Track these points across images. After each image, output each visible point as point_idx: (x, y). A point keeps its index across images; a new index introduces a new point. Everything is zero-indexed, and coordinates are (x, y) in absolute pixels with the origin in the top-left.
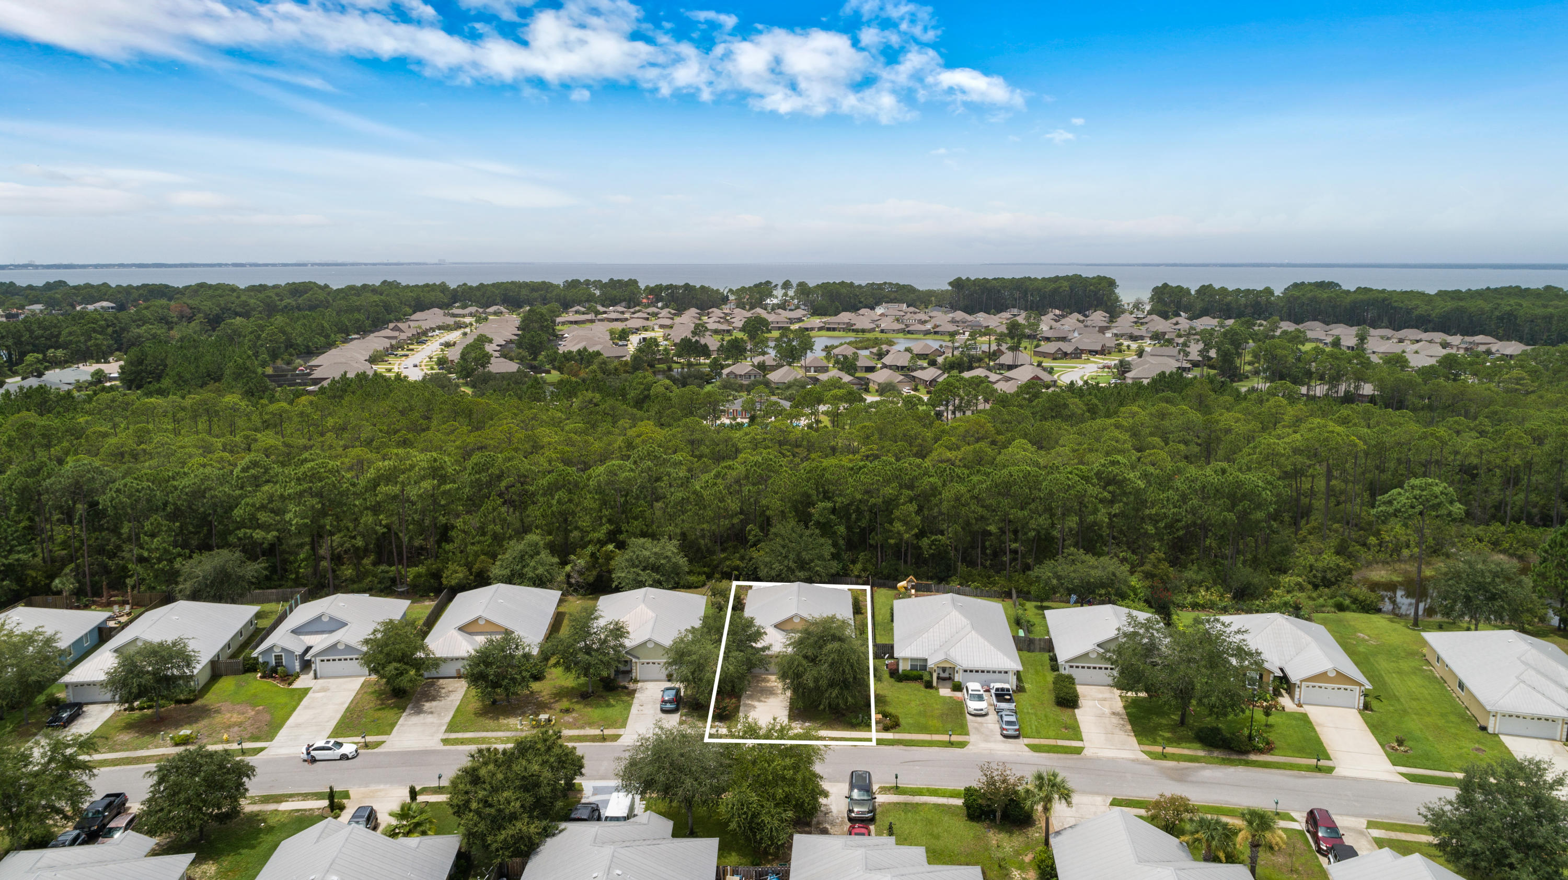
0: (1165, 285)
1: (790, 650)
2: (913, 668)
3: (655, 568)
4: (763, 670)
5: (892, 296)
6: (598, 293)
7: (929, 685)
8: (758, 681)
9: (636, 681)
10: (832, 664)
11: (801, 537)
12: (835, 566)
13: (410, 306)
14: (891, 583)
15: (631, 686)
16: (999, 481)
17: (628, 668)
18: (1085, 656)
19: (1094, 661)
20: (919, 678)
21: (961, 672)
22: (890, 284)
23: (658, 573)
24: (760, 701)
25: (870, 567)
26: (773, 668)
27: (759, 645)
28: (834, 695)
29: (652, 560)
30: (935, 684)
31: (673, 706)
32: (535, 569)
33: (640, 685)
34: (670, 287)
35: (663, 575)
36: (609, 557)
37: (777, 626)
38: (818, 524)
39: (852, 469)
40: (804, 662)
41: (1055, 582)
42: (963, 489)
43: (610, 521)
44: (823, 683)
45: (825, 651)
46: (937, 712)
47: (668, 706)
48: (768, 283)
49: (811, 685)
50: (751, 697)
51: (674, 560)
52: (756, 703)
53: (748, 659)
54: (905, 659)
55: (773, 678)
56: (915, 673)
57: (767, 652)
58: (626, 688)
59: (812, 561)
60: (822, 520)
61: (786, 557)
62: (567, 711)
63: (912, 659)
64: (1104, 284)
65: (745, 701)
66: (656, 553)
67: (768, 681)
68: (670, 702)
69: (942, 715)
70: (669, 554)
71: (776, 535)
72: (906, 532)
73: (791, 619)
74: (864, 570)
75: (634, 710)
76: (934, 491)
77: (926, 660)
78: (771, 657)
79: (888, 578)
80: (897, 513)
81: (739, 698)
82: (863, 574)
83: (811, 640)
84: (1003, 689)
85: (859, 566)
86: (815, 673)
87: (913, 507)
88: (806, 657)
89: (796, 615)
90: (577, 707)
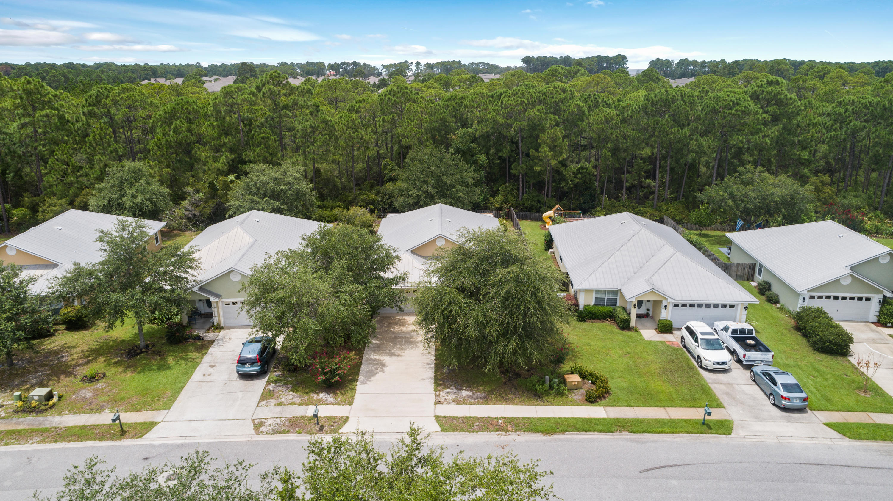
0: (658, 59)
1: (435, 279)
2: (599, 302)
3: (276, 196)
4: (395, 310)
5: (485, 71)
6: (299, 71)
7: (625, 325)
8: (390, 325)
9: (219, 328)
10: (507, 300)
11: (441, 160)
12: (478, 194)
13: (173, 74)
14: (533, 214)
15: (210, 335)
16: (655, 100)
17: (208, 310)
18: (836, 282)
19: (847, 288)
20: (609, 316)
21: (670, 307)
22: (483, 63)
23: (278, 200)
24: (392, 354)
25: (511, 198)
26: (409, 306)
27: (388, 275)
28: (510, 349)
29: (271, 185)
30: (633, 323)
31: (256, 368)
32: (134, 196)
33: (222, 333)
34: (344, 64)
35: (284, 203)
36: (227, 187)
37: (415, 251)
38: (458, 151)
39: (492, 97)
40: (460, 297)
41: (730, 203)
42: (612, 112)
43: (232, 150)
44: (492, 330)
45: (492, 280)
46: (654, 367)
47: (248, 368)
48: (406, 62)
49: (472, 333)
50: (378, 348)
51: (296, 186)
52: (385, 359)
53: (372, 294)
54: (588, 291)
55: (411, 319)
56: (602, 309)
57: (401, 285)
58: (199, 338)
59: (453, 186)
60: (463, 147)
61: (425, 182)
62: (92, 379)
63: (597, 291)
64: (620, 59)
65: (370, 355)
66: (275, 179)
67: (404, 324)
68: (252, 362)
69: (663, 371)
70: (291, 179)
71: (412, 160)
72: (554, 157)
73: (433, 242)
74: (506, 201)
75: (197, 375)
76: (581, 116)
77: (616, 292)
78: (408, 291)
79: (530, 209)
80: (544, 137)
81: (360, 353)
82: (505, 206)
83: (469, 264)
84: (742, 331)
85: (500, 198)
86: (477, 313)
87: (559, 132)
88: (461, 290)
89: (440, 237)
90: (111, 371)
